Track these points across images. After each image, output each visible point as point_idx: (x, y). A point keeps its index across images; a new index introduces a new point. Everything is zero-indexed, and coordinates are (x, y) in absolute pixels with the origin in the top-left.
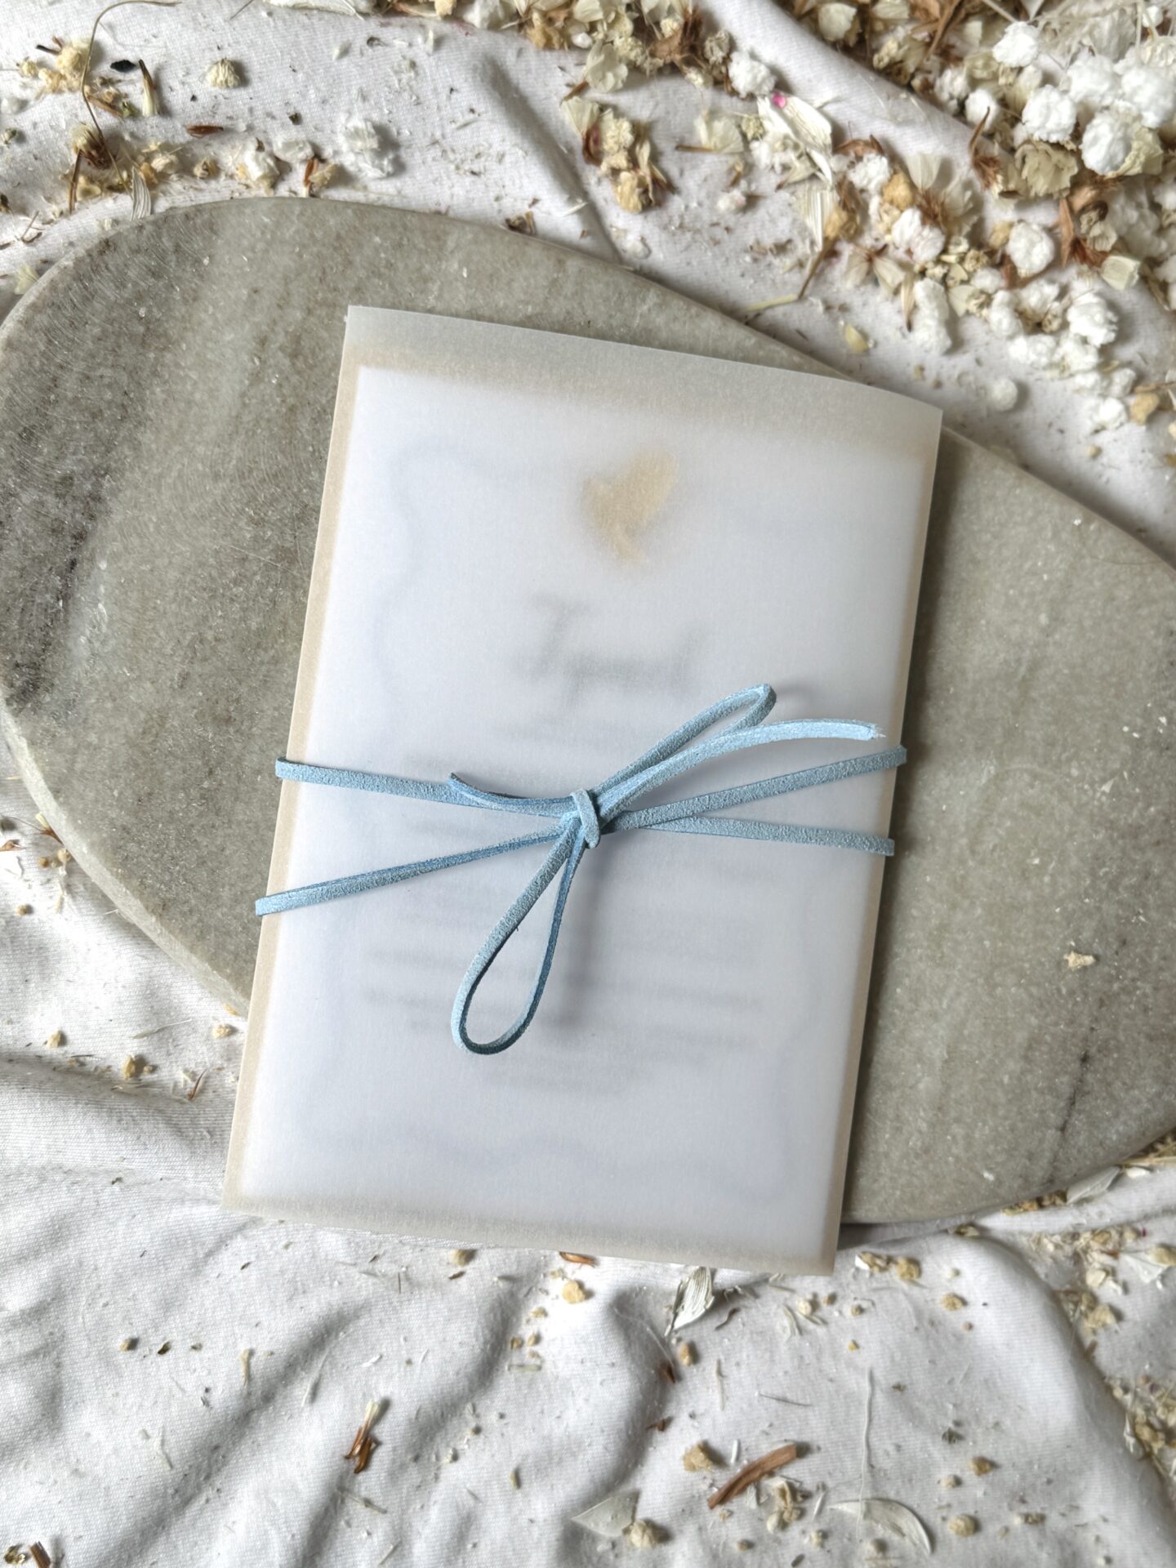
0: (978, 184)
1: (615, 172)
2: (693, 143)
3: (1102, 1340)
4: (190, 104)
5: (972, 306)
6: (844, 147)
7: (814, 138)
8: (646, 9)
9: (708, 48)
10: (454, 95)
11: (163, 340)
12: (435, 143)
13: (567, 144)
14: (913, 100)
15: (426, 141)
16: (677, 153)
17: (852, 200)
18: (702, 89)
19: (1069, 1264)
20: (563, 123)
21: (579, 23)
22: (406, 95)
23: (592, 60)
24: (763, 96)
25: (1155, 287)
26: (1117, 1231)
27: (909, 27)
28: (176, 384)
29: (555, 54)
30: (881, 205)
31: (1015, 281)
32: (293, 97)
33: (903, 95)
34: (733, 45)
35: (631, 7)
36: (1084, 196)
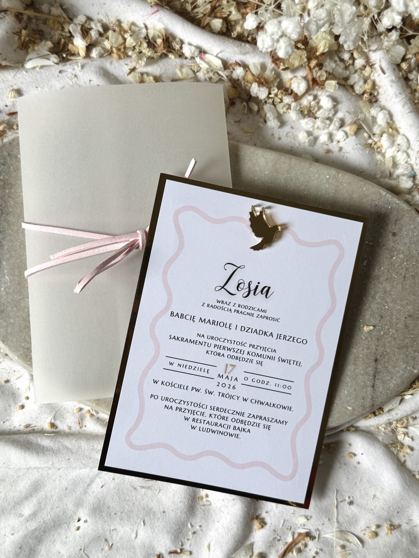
0: (276, 68)
2: (177, 78)
3: (408, 458)
4: (6, 108)
5: (285, 110)
6: (228, 67)
7: (216, 66)
8: (150, 38)
9: (173, 46)
10: (91, 82)
11: (10, 185)
14: (247, 45)
17: (235, 84)
18: (175, 60)
19: (391, 434)
21: (128, 48)
22: (75, 86)
23: (134, 59)
24: (197, 57)
25: (349, 88)
26: (406, 419)
28: (17, 198)
29: (123, 60)
30: (245, 83)
31: (297, 98)
33: (243, 45)
34: (182, 42)
35: (145, 38)
36: (314, 63)
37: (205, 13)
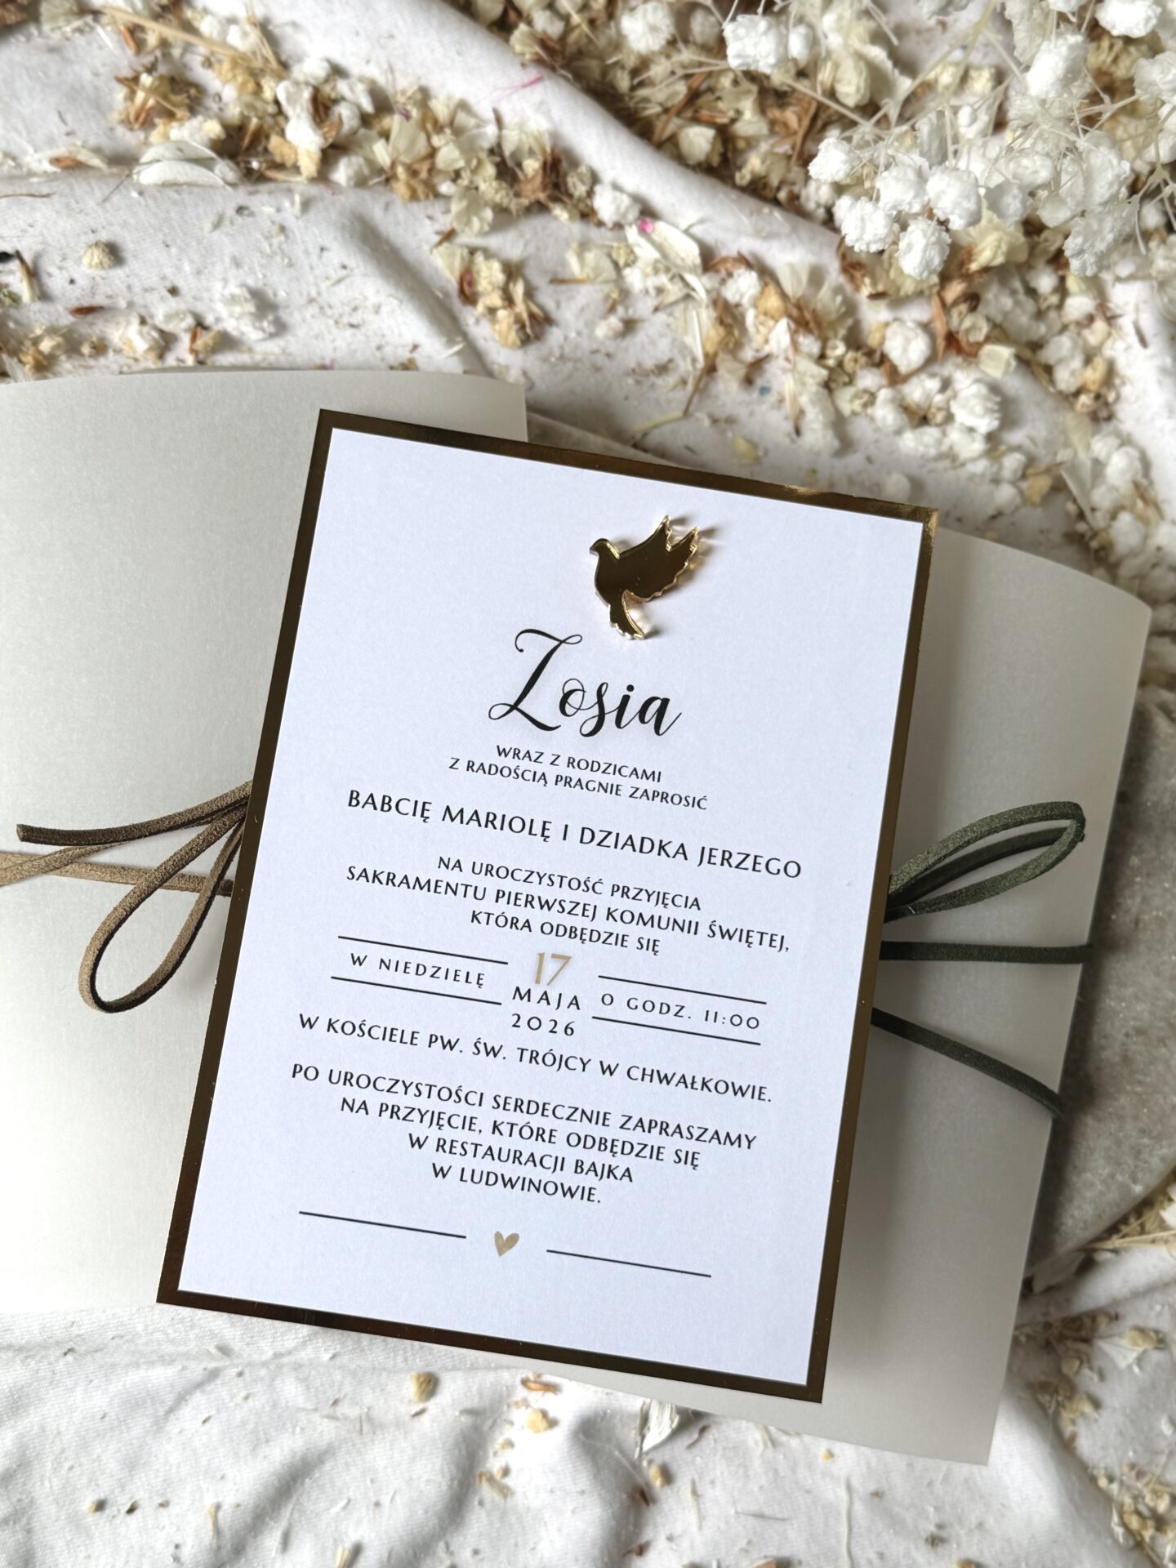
0: (849, 288)
1: (492, 311)
2: (567, 276)
3: (1082, 1429)
4: (70, 287)
5: (857, 405)
6: (714, 265)
7: (683, 260)
8: (507, 153)
9: (570, 184)
10: (325, 254)
12: (311, 301)
13: (442, 289)
14: (777, 214)
15: (303, 301)
16: (551, 288)
17: (729, 316)
18: (570, 223)
19: (1042, 1354)
20: (436, 270)
21: (440, 172)
22: (278, 258)
23: (456, 207)
24: (630, 225)
25: (1040, 371)
26: (1089, 1317)
27: (771, 141)
29: (422, 205)
30: (756, 317)
31: (895, 378)
32: (168, 271)
33: (766, 210)
34: (595, 179)
35: (492, 152)
36: (955, 289)
37: (669, 104)
